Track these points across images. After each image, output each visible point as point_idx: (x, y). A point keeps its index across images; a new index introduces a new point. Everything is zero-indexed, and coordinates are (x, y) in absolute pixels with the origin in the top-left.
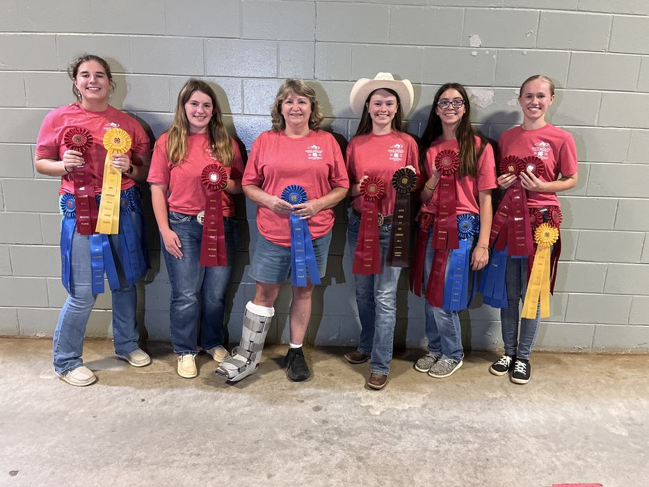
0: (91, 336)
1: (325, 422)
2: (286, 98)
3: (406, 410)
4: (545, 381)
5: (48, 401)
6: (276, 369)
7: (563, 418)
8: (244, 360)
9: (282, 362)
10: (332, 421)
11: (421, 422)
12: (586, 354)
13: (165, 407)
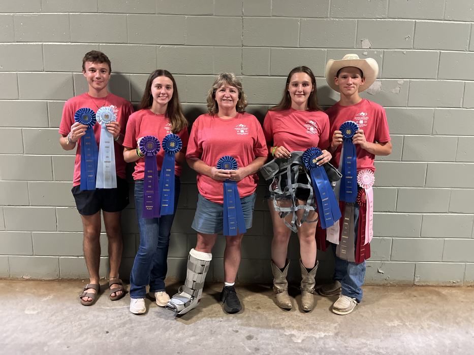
0: (65, 278)
1: (257, 349)
2: (220, 87)
3: (322, 338)
4: (431, 310)
5: (31, 333)
6: (214, 303)
7: (450, 342)
8: (189, 296)
9: (218, 298)
10: (262, 349)
11: (335, 348)
12: (459, 286)
13: (126, 338)
